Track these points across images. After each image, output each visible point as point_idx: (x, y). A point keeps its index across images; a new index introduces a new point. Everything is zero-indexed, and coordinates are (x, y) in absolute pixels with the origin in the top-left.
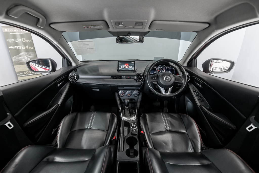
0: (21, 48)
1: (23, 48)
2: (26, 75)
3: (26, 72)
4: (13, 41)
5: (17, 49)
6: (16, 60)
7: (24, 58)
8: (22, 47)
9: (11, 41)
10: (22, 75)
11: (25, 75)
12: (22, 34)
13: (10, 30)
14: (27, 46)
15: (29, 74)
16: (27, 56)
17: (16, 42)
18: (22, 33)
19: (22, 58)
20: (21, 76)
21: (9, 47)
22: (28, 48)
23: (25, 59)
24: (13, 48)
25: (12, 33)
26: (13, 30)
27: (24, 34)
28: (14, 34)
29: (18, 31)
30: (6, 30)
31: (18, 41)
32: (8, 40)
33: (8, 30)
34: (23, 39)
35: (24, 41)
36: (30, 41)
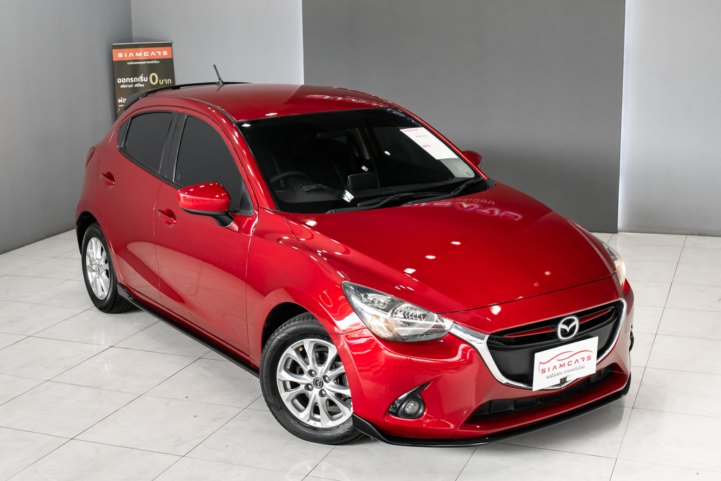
4: (130, 83)
9: (126, 84)
12: (152, 62)
13: (128, 55)
17: (135, 86)
18: (154, 60)
21: (120, 101)
25: (132, 63)
26: (135, 54)
27: (157, 62)
28: (135, 63)
29: (146, 54)
30: (120, 55)
31: (141, 83)
32: (119, 81)
33: (123, 55)
34: (154, 76)
35: (154, 81)
36: (168, 81)
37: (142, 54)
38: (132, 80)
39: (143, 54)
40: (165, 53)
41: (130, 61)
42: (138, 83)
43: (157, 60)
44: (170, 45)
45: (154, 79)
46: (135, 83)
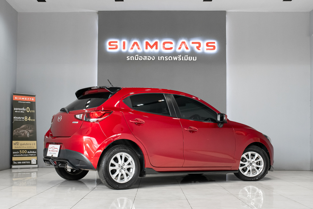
0: (24, 119)
1: (26, 119)
4: (19, 111)
5: (20, 120)
6: (16, 134)
7: (24, 132)
8: (24, 118)
9: (17, 110)
11: (20, 155)
12: (28, 102)
13: (19, 98)
14: (30, 117)
15: (24, 154)
16: (27, 131)
19: (22, 132)
20: (16, 155)
21: (14, 118)
22: (30, 120)
23: (25, 134)
24: (17, 119)
25: (20, 102)
26: (21, 98)
28: (21, 102)
29: (26, 99)
30: (16, 98)
31: (23, 111)
32: (15, 109)
33: (17, 98)
34: (28, 109)
35: (28, 111)
36: (33, 111)
38: (20, 109)
39: (24, 99)
40: (33, 99)
41: (19, 101)
42: (22, 111)
43: (30, 102)
44: (34, 96)
45: (28, 110)
46: (21, 111)
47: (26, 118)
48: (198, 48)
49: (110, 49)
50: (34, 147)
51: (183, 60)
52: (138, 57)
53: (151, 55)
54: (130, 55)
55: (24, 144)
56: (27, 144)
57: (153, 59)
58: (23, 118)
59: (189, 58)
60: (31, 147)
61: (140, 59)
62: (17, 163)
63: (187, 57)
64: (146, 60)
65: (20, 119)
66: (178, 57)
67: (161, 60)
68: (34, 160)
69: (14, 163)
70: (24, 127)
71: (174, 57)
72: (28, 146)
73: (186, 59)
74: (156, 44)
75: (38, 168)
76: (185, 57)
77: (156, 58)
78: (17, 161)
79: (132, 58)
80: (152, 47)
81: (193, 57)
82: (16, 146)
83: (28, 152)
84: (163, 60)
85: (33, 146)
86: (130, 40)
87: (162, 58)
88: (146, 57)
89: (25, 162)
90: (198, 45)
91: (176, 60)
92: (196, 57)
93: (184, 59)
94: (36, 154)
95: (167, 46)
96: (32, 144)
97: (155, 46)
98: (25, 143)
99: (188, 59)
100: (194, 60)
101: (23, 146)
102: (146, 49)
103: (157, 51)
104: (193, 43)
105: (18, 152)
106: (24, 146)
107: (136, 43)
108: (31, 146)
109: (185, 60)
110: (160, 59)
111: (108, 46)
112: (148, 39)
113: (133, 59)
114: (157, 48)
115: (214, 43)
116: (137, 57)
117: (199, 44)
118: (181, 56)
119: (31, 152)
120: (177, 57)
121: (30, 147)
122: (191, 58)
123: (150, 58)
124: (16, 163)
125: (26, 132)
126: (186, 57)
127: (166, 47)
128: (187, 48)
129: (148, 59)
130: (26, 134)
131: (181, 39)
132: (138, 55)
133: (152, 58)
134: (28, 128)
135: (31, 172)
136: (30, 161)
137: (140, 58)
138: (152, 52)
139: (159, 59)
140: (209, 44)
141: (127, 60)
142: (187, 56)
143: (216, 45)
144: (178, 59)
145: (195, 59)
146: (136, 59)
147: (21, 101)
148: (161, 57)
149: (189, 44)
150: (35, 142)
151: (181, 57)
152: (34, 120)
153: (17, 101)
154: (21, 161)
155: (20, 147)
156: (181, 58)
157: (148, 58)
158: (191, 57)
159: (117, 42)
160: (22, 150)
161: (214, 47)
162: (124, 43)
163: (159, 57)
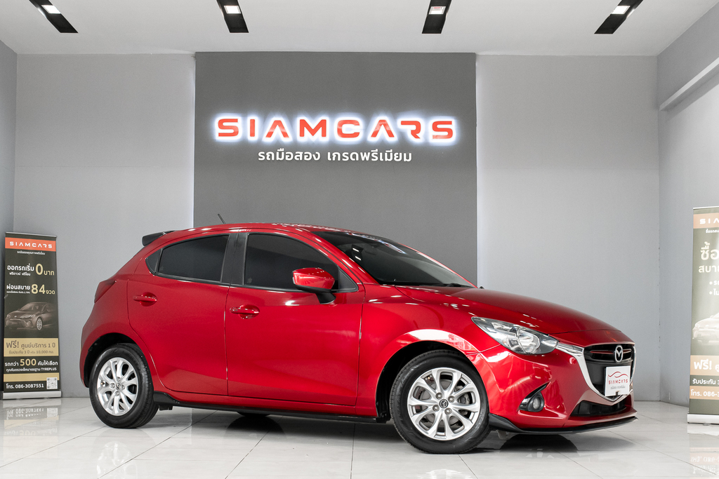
0: (30, 290)
1: (35, 291)
2: (24, 370)
3: (25, 361)
4: (18, 271)
5: (22, 292)
6: (13, 323)
7: (30, 318)
8: (31, 288)
9: (14, 271)
10: (14, 368)
11: (21, 370)
12: (39, 253)
13: (18, 244)
14: (43, 286)
15: (31, 367)
16: (37, 315)
17: (23, 274)
18: (40, 251)
19: (25, 318)
20: (12, 370)
21: (8, 287)
22: (44, 292)
23: (32, 323)
24: (14, 290)
25: (21, 252)
26: (24, 244)
27: (43, 254)
28: (24, 252)
29: (34, 245)
30: (12, 244)
31: (28, 272)
32: (9, 268)
33: (15, 244)
34: (39, 267)
35: (39, 271)
36: (52, 273)
37: (29, 244)
38: (20, 268)
39: (31, 245)
40: (50, 246)
41: (19, 250)
42: (25, 271)
43: (43, 252)
44: (54, 239)
45: (39, 269)
46: (22, 272)
47: (34, 289)
48: (415, 133)
49: (220, 135)
50: (52, 352)
51: (381, 159)
52: (283, 153)
53: (312, 148)
54: (266, 148)
55: (29, 346)
56: (37, 345)
57: (315, 159)
58: (28, 288)
59: (396, 157)
60: (46, 352)
61: (287, 159)
62: (14, 386)
63: (391, 154)
64: (301, 159)
65: (21, 290)
66: (371, 153)
67: (334, 159)
68: (52, 380)
69: (8, 387)
70: (31, 308)
71: (361, 154)
72: (38, 349)
73: (389, 158)
74: (323, 124)
75: (62, 397)
76: (386, 154)
77: (324, 156)
78: (14, 384)
79: (271, 155)
80: (313, 132)
81: (405, 154)
82: (13, 349)
83: (40, 363)
84: (339, 159)
85: (51, 349)
86: (265, 116)
87: (337, 155)
88: (301, 153)
89: (32, 386)
90: (414, 127)
91: (367, 159)
92: (410, 154)
93: (384, 157)
94: (58, 367)
95: (346, 129)
96: (48, 346)
97: (320, 131)
98: (33, 343)
99: (393, 157)
100: (405, 160)
101: (28, 349)
102: (301, 136)
103: (325, 140)
104: (403, 123)
105: (16, 364)
106: (31, 349)
107: (278, 123)
108: (47, 349)
109: (386, 159)
110: (331, 157)
111: (217, 130)
112: (305, 115)
113: (273, 159)
114: (324, 134)
115: (450, 123)
116: (280, 153)
117: (418, 124)
118: (377, 150)
119: (46, 363)
120: (369, 154)
121: (43, 352)
122: (398, 155)
123: (309, 155)
124: (12, 387)
125: (35, 318)
126: (389, 154)
127: (344, 131)
128: (390, 134)
129: (305, 159)
130: (34, 323)
131: (378, 115)
132: (283, 150)
133: (314, 156)
134: (40, 309)
135: (45, 408)
136: (45, 383)
137: (287, 156)
138: (313, 143)
139: (329, 159)
140: (439, 126)
141: (260, 159)
142: (391, 151)
143: (454, 127)
144: (371, 157)
145: (408, 158)
146: (278, 158)
147: (23, 250)
148: (334, 154)
149: (395, 126)
150: (56, 340)
151: (379, 153)
152: (53, 292)
153: (13, 251)
154: (24, 383)
155: (21, 352)
156: (378, 156)
157: (306, 156)
158: (401, 154)
159: (236, 121)
160: (25, 358)
161: (450, 131)
162: (253, 122)
163: (329, 154)
